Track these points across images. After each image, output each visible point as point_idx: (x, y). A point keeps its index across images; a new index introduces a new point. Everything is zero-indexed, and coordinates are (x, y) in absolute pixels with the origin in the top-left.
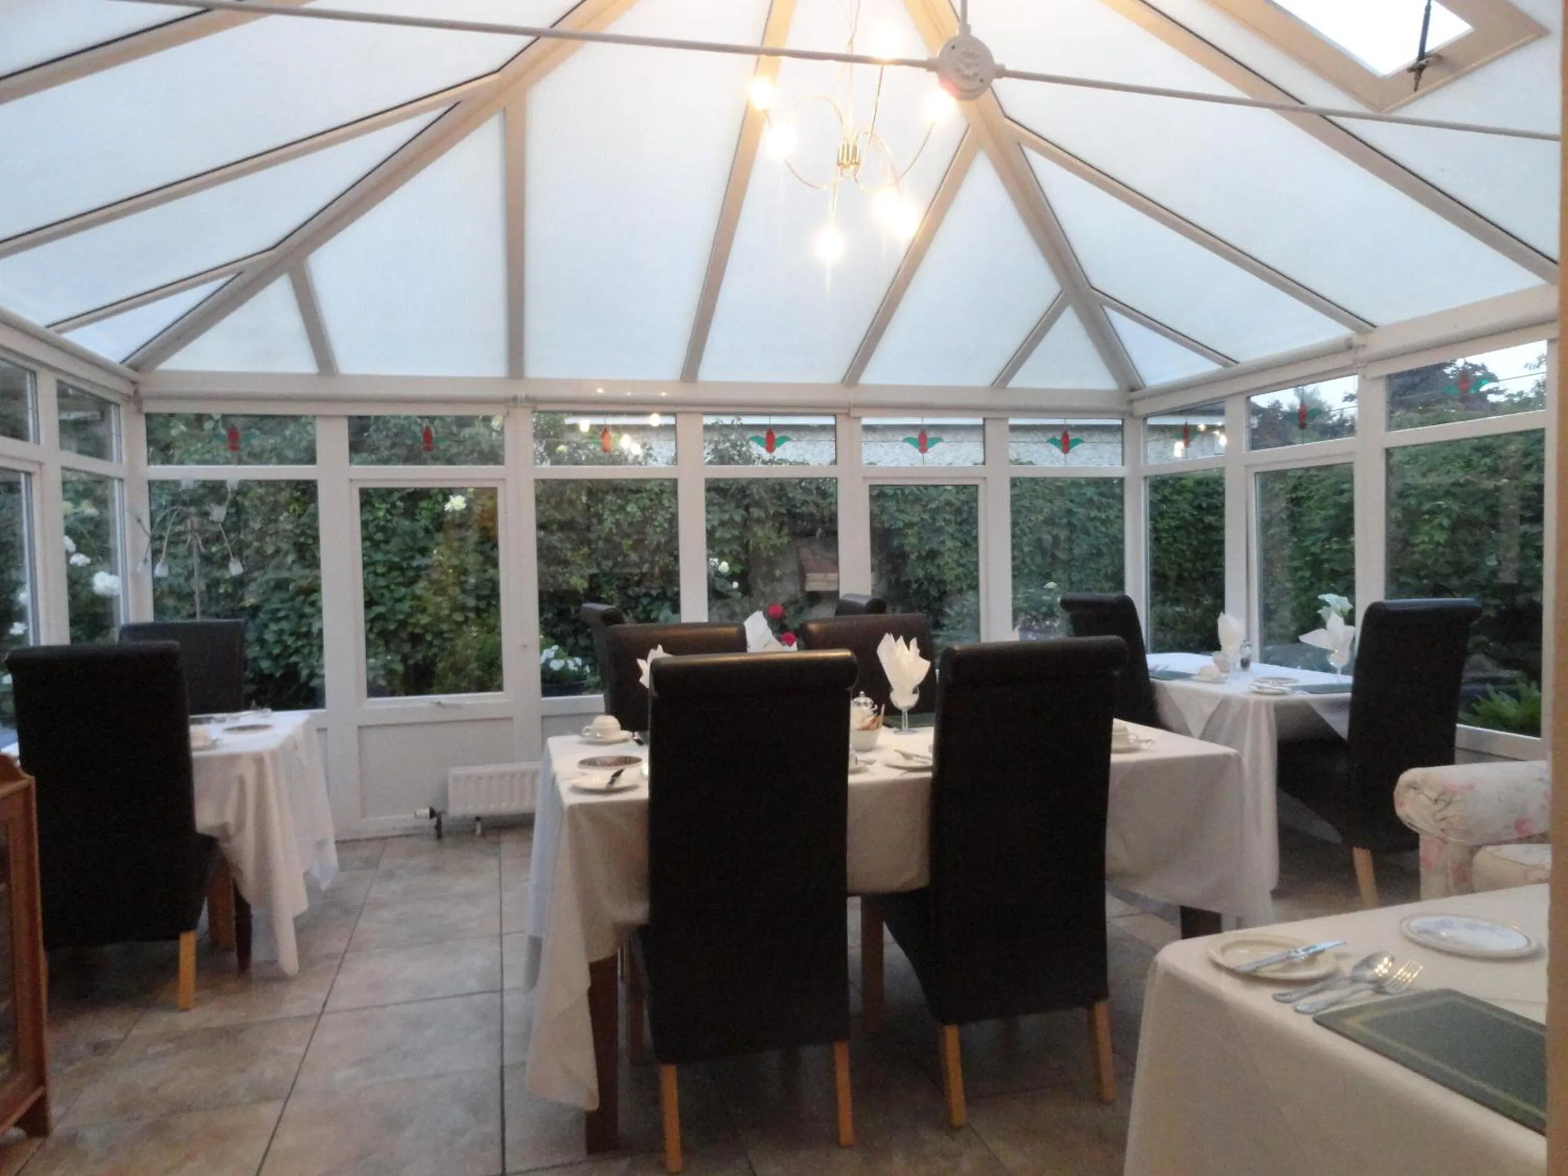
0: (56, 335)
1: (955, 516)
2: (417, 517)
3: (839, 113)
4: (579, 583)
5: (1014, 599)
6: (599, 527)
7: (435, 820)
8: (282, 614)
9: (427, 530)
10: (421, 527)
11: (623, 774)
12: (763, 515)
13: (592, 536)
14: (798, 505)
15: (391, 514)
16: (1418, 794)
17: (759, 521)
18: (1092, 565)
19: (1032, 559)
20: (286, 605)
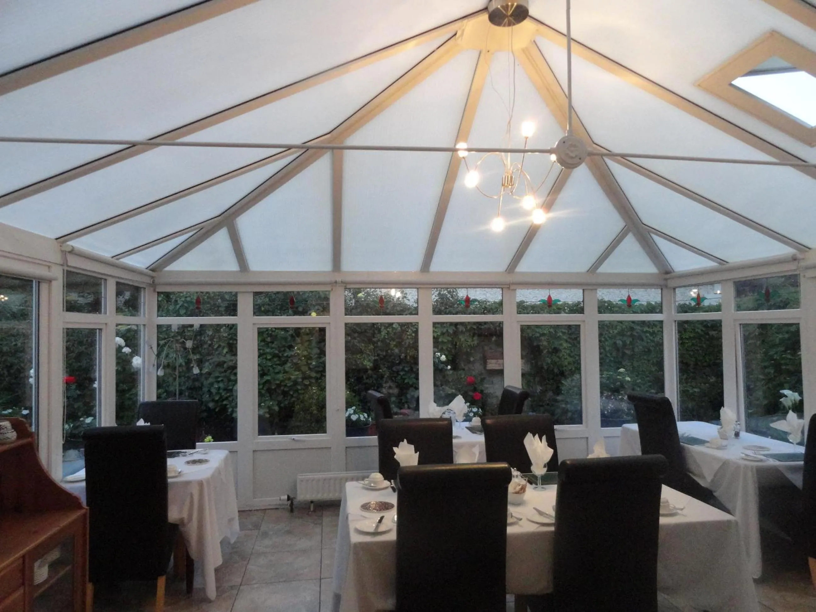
0: (117, 261)
3: (503, 162)
4: (368, 364)
5: (601, 378)
6: (379, 335)
7: (289, 502)
8: (220, 379)
9: (292, 336)
10: (290, 335)
12: (464, 329)
13: (375, 340)
14: (483, 324)
17: (462, 332)
18: (645, 357)
19: (611, 354)
20: (222, 375)
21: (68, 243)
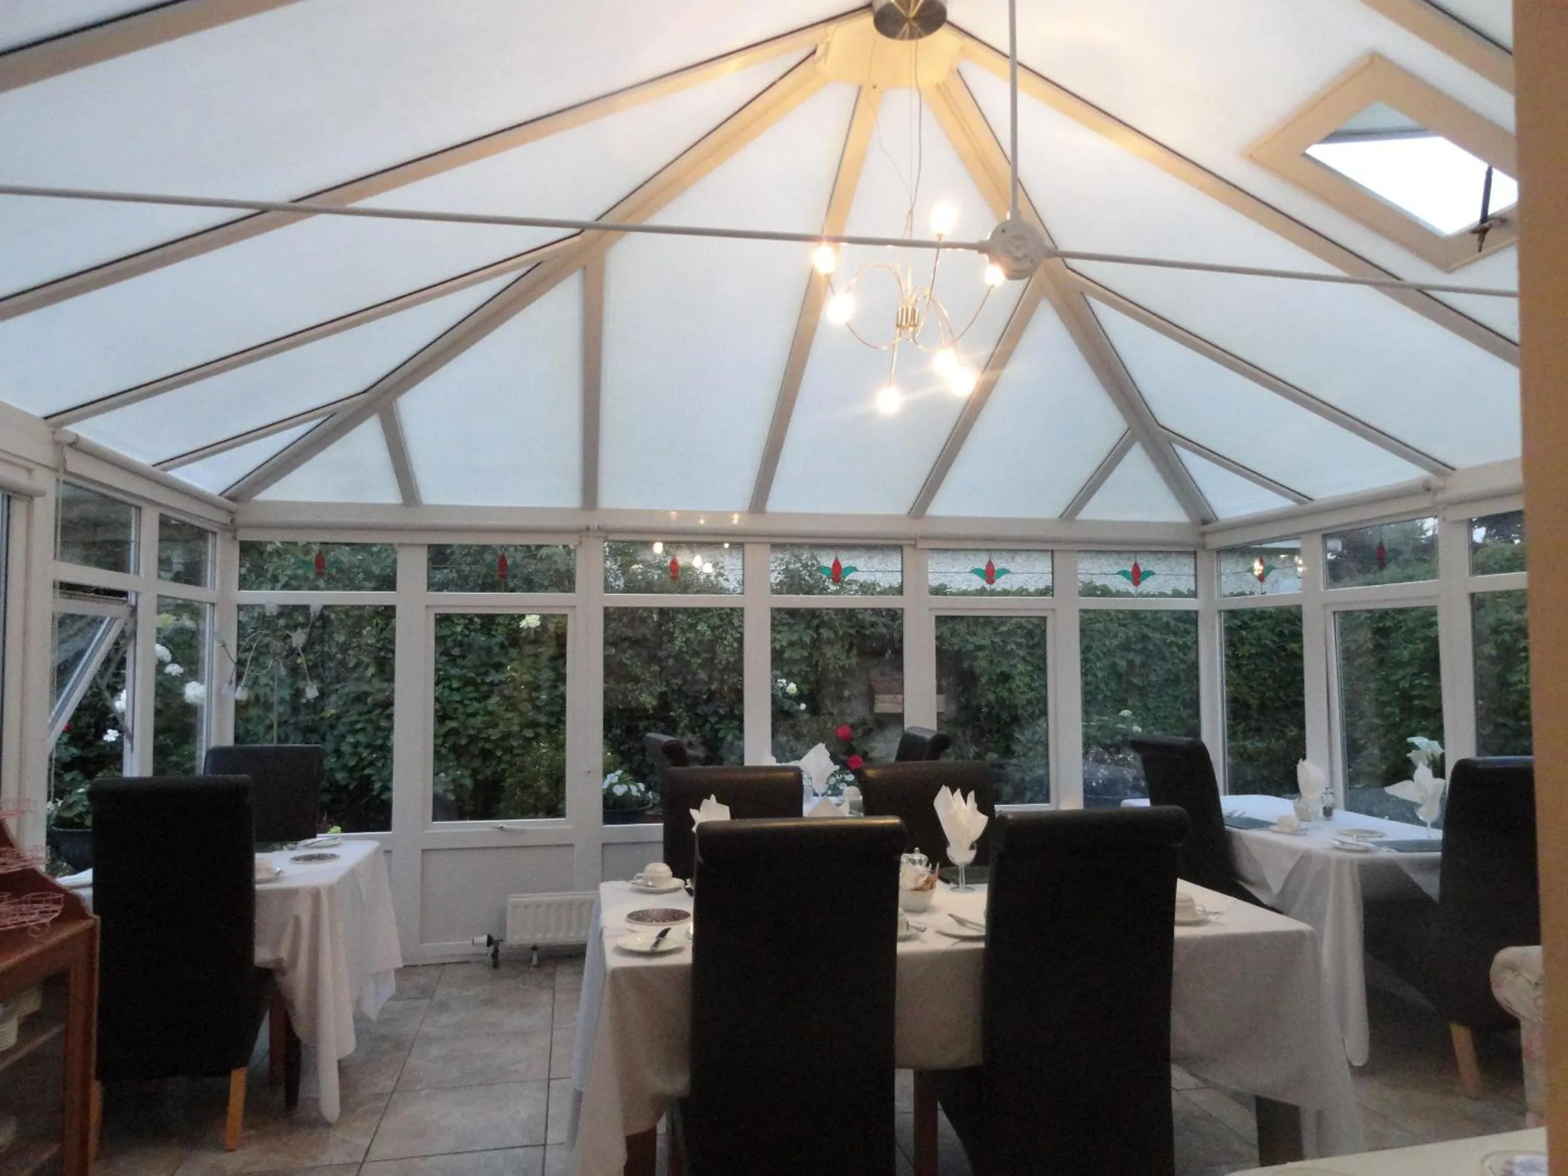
0: (162, 473)
1: (1026, 639)
2: (493, 632)
3: (898, 279)
4: (648, 701)
6: (670, 645)
7: (492, 948)
8: (358, 726)
9: (502, 646)
10: (497, 644)
11: (669, 934)
12: (832, 636)
13: (662, 654)
14: (868, 626)
15: (468, 629)
16: (1517, 976)
17: (829, 642)
18: (1170, 692)
19: (1107, 685)
20: (364, 717)
21: (68, 428)
